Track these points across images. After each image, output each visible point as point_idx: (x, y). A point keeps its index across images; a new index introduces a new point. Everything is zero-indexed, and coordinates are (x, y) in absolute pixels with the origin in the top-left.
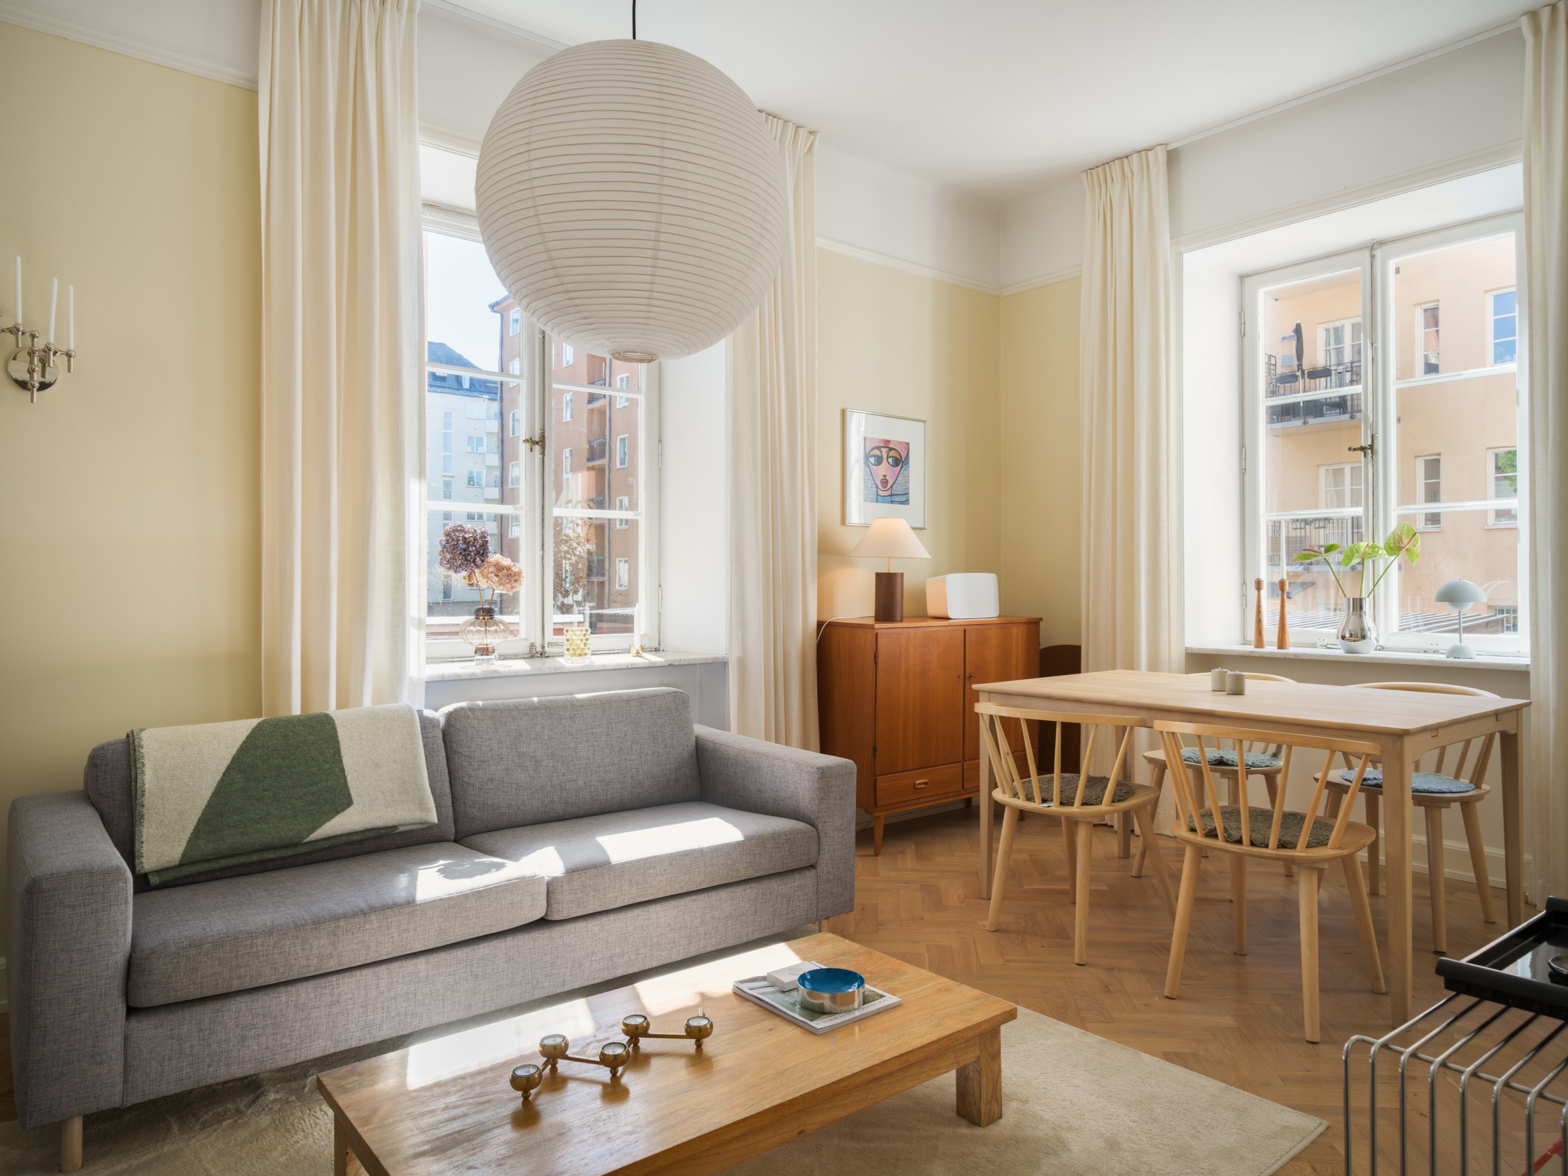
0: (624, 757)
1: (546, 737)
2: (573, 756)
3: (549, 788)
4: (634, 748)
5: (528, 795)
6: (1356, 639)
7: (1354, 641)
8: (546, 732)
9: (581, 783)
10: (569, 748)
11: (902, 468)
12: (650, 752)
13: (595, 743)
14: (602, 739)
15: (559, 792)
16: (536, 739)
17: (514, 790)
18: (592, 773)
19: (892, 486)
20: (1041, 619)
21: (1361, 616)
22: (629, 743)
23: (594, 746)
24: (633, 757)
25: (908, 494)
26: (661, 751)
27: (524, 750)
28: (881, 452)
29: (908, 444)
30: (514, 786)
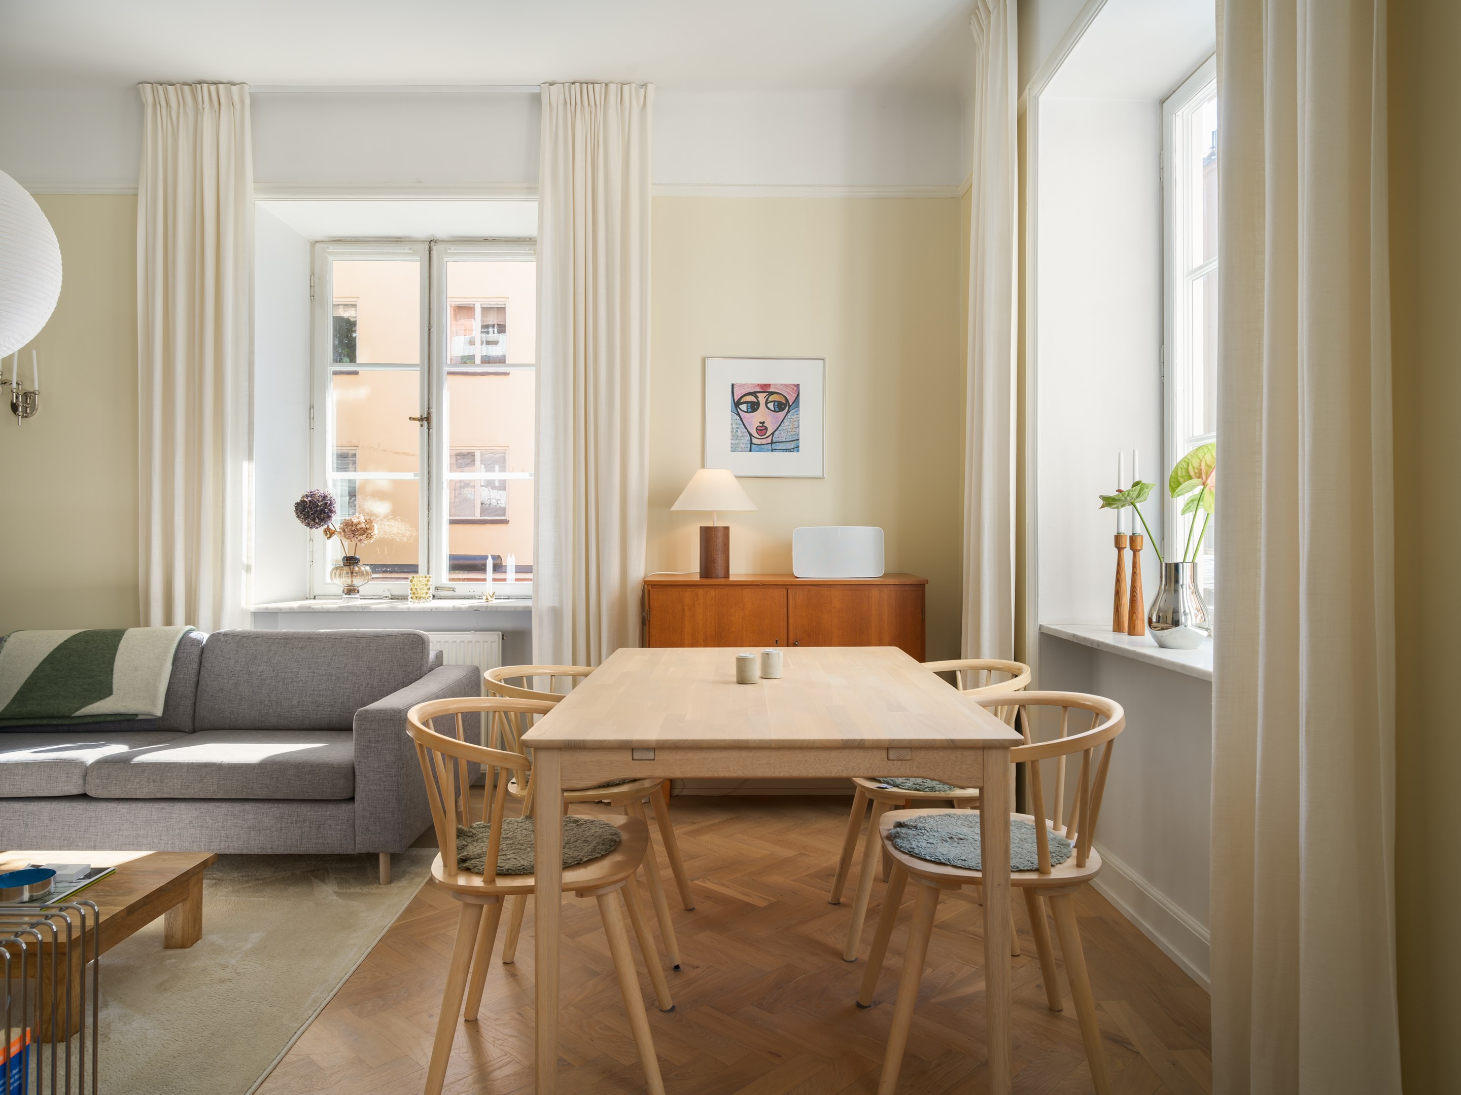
0: (339, 685)
1: (276, 662)
2: (293, 679)
3: (267, 702)
4: (350, 678)
5: (248, 706)
6: (1164, 626)
7: (1163, 629)
8: (276, 658)
9: (295, 702)
10: (292, 672)
11: (788, 412)
12: (364, 683)
13: (316, 671)
14: (323, 668)
15: (275, 707)
16: (267, 662)
17: (237, 700)
18: (306, 695)
19: (773, 434)
20: (927, 581)
21: (1176, 591)
22: (346, 674)
23: (314, 673)
24: (348, 686)
25: (798, 440)
26: (376, 684)
27: (254, 670)
28: (757, 397)
29: (798, 386)
30: (238, 697)
